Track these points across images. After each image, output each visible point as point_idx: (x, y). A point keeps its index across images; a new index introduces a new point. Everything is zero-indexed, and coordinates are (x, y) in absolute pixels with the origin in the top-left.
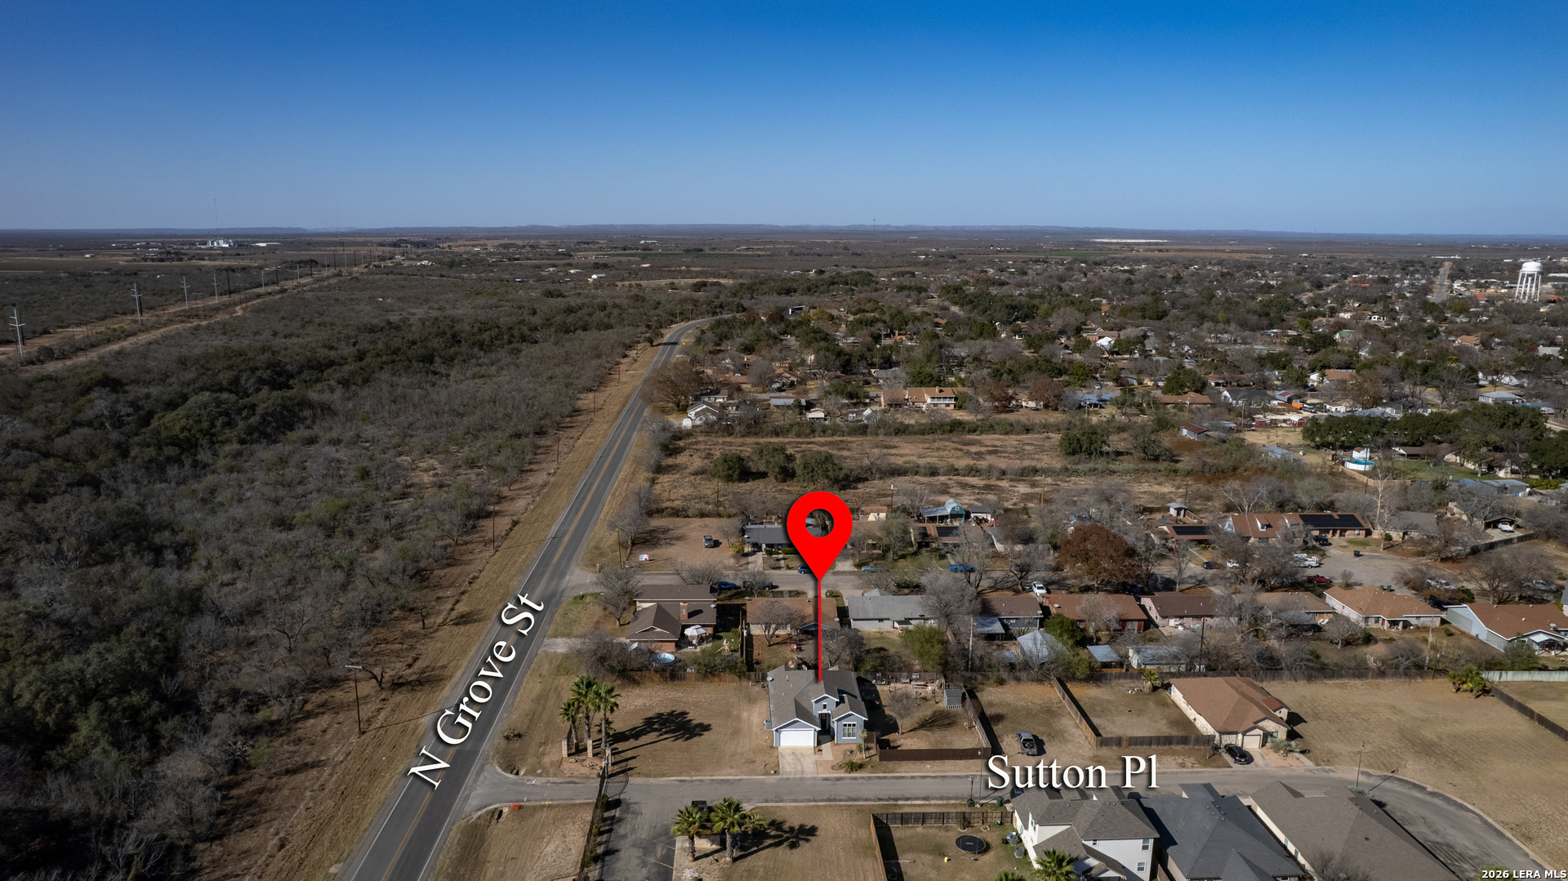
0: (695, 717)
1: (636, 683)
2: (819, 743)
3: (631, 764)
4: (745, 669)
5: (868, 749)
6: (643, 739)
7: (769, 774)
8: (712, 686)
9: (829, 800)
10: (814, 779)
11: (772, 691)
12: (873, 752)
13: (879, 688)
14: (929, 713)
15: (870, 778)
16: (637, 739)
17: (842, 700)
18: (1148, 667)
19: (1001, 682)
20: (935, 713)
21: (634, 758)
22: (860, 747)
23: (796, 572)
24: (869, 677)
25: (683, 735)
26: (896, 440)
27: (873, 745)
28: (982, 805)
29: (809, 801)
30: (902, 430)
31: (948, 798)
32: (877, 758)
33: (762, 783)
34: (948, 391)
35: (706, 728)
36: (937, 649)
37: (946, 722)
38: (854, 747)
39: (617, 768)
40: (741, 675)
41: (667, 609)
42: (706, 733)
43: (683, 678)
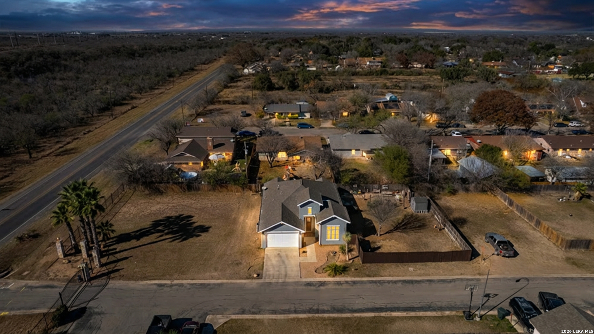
0: (198, 220)
1: (160, 193)
2: (304, 245)
3: (120, 265)
4: (247, 181)
5: (350, 251)
6: (145, 240)
7: (253, 278)
8: (221, 195)
9: (310, 311)
10: (297, 283)
11: (264, 197)
12: (355, 253)
13: (355, 197)
14: (400, 217)
15: (354, 283)
16: (138, 240)
17: (326, 205)
18: (568, 181)
19: (454, 192)
20: (405, 216)
21: (126, 258)
22: (342, 249)
23: (295, 128)
24: (347, 188)
25: (182, 236)
26: (352, 77)
27: (355, 247)
28: (481, 317)
29: (289, 312)
30: (355, 74)
31: (441, 309)
32: (359, 261)
33: (242, 288)
34: (378, 59)
35: (204, 229)
36: (403, 166)
37: (418, 224)
38: (337, 249)
39: (104, 270)
40: (244, 187)
41: (199, 143)
42: (204, 234)
43: (198, 189)
